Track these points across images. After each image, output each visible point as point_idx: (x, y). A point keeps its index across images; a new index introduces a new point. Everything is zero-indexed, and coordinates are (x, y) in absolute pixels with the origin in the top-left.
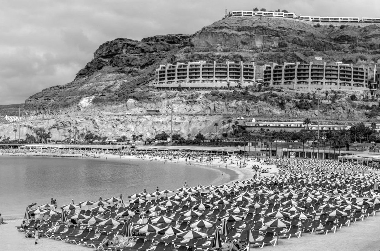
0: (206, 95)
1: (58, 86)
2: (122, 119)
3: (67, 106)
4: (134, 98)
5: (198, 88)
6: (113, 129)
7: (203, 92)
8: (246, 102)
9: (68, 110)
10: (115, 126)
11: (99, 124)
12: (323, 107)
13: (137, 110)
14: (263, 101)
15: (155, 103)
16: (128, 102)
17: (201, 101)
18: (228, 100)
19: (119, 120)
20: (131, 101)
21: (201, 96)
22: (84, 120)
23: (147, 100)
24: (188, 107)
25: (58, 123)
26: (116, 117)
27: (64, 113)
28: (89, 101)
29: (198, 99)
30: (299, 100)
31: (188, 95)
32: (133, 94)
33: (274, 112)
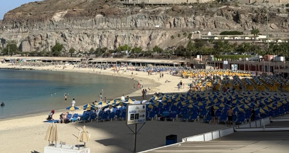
1: (36, 2)
3: (41, 20)
5: (160, 5)
6: (80, 42)
7: (163, 8)
9: (42, 24)
10: (82, 39)
12: (279, 20)
14: (220, 15)
15: (121, 18)
16: (96, 17)
17: (162, 17)
18: (187, 15)
19: (86, 33)
20: (99, 16)
21: (162, 12)
22: (55, 33)
23: (113, 16)
24: (151, 22)
25: (30, 36)
28: (61, 16)
29: (160, 15)
30: (255, 14)
31: (151, 11)
33: (230, 26)
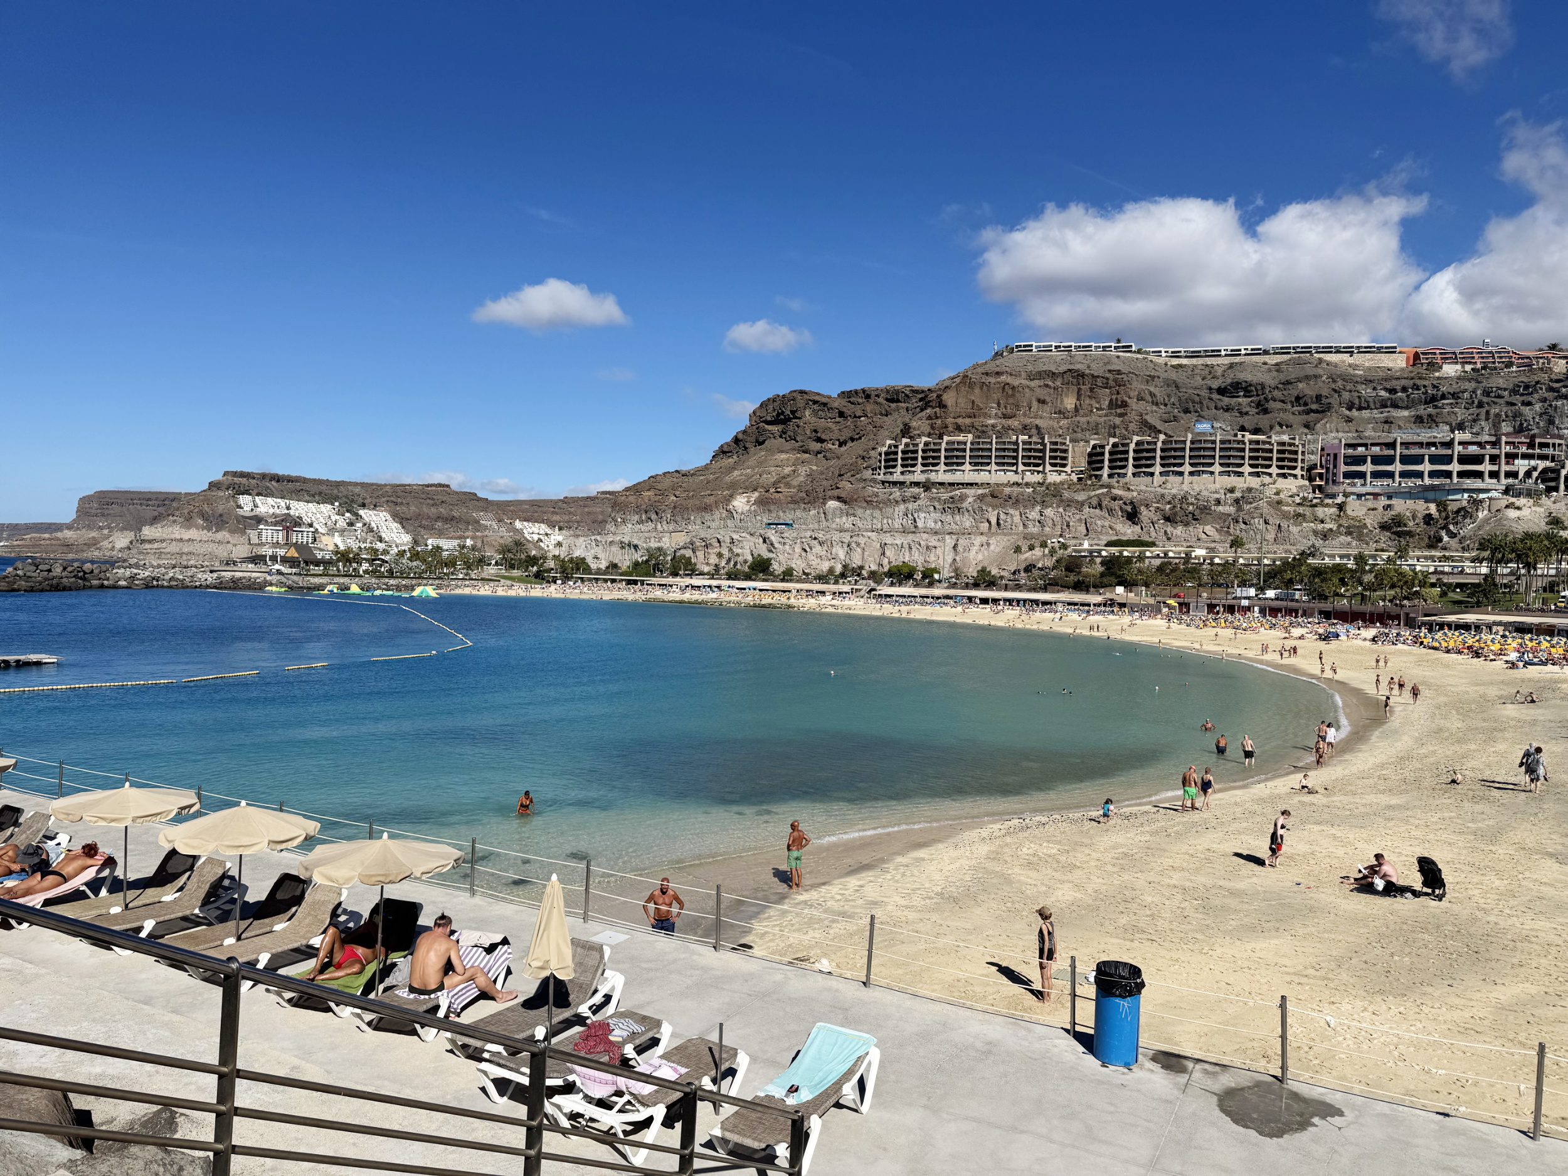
0: (981, 498)
1: (677, 471)
2: (820, 536)
3: (707, 508)
4: (839, 499)
5: (962, 484)
6: (804, 554)
7: (971, 492)
8: (1061, 510)
9: (707, 516)
10: (808, 550)
11: (776, 545)
12: (1220, 518)
13: (847, 522)
14: (1096, 508)
15: (881, 510)
16: (827, 506)
17: (970, 509)
18: (1025, 507)
19: (815, 539)
20: (832, 504)
21: (970, 500)
22: (748, 536)
23: (865, 504)
24: (948, 518)
25: (694, 539)
26: (809, 534)
27: (699, 522)
28: (748, 502)
29: (965, 505)
30: (1168, 506)
31: (945, 496)
32: (836, 493)
33: (1118, 528)
